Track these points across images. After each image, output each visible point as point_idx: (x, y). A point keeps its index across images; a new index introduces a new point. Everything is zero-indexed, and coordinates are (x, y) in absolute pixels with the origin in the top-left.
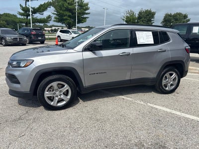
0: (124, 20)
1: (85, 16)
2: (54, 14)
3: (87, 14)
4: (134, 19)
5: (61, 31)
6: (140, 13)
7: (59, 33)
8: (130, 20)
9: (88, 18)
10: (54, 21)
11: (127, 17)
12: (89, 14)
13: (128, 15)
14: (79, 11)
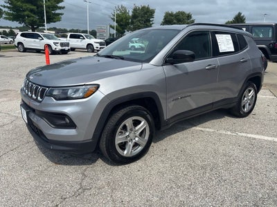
0: (113, 19)
1: (58, 11)
2: (4, 7)
3: (60, 8)
4: (127, 18)
5: (22, 35)
6: (135, 10)
7: (19, 38)
8: (122, 20)
9: (62, 14)
10: (5, 18)
11: (118, 16)
12: (63, 8)
13: (118, 12)
14: (49, 3)
